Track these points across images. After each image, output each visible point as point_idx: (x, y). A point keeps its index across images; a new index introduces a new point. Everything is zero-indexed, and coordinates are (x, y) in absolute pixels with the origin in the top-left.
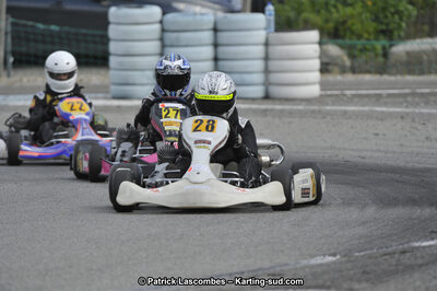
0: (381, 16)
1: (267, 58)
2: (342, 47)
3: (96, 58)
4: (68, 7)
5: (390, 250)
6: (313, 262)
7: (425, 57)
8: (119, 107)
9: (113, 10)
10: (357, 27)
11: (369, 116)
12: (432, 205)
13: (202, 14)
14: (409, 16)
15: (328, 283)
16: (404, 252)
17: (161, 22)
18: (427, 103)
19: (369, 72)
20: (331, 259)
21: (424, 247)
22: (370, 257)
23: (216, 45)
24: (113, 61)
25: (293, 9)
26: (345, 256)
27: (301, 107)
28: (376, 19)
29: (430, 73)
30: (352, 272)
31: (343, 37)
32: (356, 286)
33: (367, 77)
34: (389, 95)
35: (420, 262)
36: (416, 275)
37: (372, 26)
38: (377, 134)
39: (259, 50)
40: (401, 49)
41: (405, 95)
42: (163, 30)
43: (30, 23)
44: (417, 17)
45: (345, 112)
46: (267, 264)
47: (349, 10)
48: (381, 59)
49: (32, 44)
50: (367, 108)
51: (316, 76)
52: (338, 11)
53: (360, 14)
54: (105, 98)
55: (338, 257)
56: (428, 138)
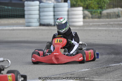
0: (99, 3)
1: (68, 15)
2: (89, 11)
3: (21, 15)
4: (13, 2)
5: (103, 67)
6: (82, 70)
7: (112, 14)
8: (28, 29)
9: (26, 3)
10: (93, 6)
11: (97, 30)
12: (115, 54)
14: (107, 3)
15: (87, 76)
16: (107, 67)
17: (39, 6)
18: (112, 27)
19: (96, 18)
20: (87, 69)
21: (113, 66)
22: (98, 69)
23: (54, 12)
24: (26, 16)
25: (75, 1)
27: (78, 28)
28: (98, 4)
29: (113, 18)
30: (93, 73)
31: (89, 9)
32: (94, 77)
33: (96, 20)
34: (102, 25)
35: (112, 70)
37: (97, 6)
38: (99, 35)
39: (66, 13)
40: (105, 12)
41: (106, 25)
42: (40, 8)
43: (3, 6)
44: (109, 3)
45: (90, 29)
46: (70, 71)
47: (90, 2)
48: (100, 15)
49: (4, 12)
50: (96, 28)
51: (82, 20)
52: (87, 2)
53: (93, 2)
54: (24, 26)
55: (89, 69)
56: (113, 36)
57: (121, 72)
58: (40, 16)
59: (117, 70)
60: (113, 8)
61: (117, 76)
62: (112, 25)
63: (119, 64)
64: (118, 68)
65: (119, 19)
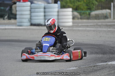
1: (58, 16)
2: (78, 12)
4: (6, 2)
5: (91, 66)
6: (70, 69)
7: (100, 15)
8: (19, 29)
10: (82, 7)
11: (85, 30)
12: (102, 54)
13: (41, 4)
14: (96, 5)
16: (94, 66)
17: (30, 6)
18: (100, 27)
19: (85, 19)
20: (75, 68)
21: (100, 65)
22: (85, 68)
23: (45, 12)
24: (18, 17)
26: (79, 67)
27: (67, 28)
28: (87, 5)
29: (101, 19)
30: (81, 71)
31: (78, 10)
32: (82, 75)
33: (85, 21)
34: (91, 25)
35: (99, 69)
36: (98, 72)
37: (86, 7)
38: (87, 36)
39: (56, 14)
40: (93, 13)
41: (94, 25)
42: (31, 8)
44: (98, 5)
45: (79, 30)
46: (58, 69)
47: (80, 3)
48: (88, 16)
50: (84, 29)
51: (71, 20)
52: (77, 3)
53: (82, 4)
54: (16, 26)
55: (77, 68)
56: (100, 37)
57: (108, 71)
58: (31, 16)
59: (103, 68)
60: (102, 9)
61: (103, 74)
62: (100, 26)
63: (106, 63)
64: (105, 67)
65: (107, 20)
